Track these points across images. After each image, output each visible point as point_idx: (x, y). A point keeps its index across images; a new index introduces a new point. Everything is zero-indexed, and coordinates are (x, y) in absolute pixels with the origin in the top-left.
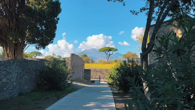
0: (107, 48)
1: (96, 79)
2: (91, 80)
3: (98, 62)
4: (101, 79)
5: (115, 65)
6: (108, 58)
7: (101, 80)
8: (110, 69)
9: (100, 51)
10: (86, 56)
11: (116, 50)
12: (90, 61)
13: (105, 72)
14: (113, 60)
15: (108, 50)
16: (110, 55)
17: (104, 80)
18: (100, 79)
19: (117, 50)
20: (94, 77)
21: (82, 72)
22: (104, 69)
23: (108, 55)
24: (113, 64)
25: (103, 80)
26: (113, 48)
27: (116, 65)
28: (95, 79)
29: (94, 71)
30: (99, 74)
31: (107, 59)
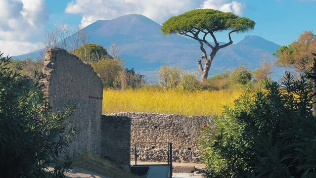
0: (202, 17)
1: (155, 160)
2: (132, 163)
3: (160, 81)
4: (177, 158)
5: (236, 101)
6: (209, 64)
7: (175, 164)
8: (216, 118)
9: (172, 31)
10: (99, 52)
11: (247, 25)
12: (122, 77)
13: (193, 131)
14: (233, 72)
15: (208, 24)
16: (216, 48)
17: (191, 165)
18: (170, 160)
19: (252, 25)
20: (143, 151)
21: (93, 127)
22: (191, 116)
23: (209, 51)
24: (231, 93)
25: (183, 164)
26: (233, 17)
27: (242, 101)
28: (148, 159)
29: (143, 123)
30: (166, 137)
31: (205, 67)
